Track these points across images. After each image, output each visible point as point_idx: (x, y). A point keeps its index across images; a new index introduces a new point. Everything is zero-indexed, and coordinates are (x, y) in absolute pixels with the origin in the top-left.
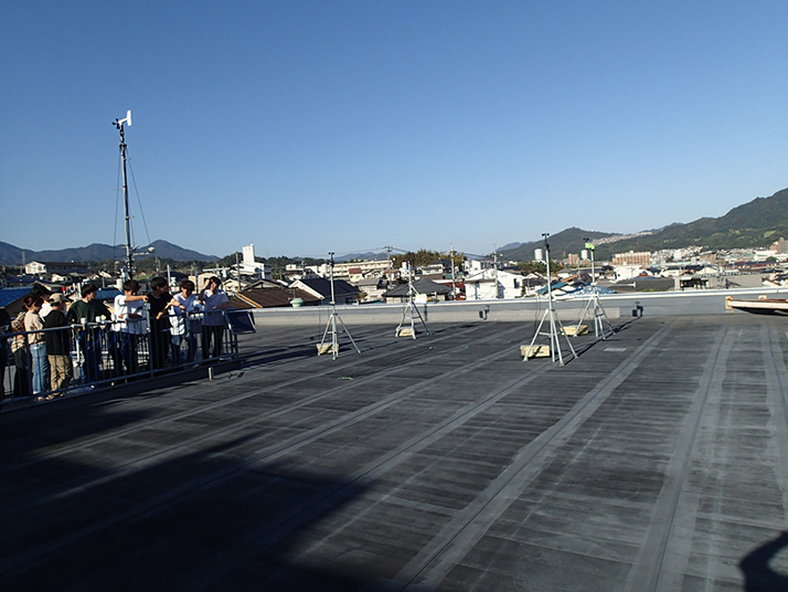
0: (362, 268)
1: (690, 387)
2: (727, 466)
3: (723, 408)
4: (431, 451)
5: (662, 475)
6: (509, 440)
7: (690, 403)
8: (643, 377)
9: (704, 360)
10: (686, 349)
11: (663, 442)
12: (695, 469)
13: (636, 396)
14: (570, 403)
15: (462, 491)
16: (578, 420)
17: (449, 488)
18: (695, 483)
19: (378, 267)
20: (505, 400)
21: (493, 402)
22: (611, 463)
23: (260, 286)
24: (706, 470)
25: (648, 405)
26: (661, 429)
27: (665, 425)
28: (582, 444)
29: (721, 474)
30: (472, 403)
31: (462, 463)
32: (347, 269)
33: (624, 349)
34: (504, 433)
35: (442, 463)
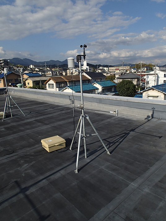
0: (120, 68)
19: (125, 68)
32: (115, 69)
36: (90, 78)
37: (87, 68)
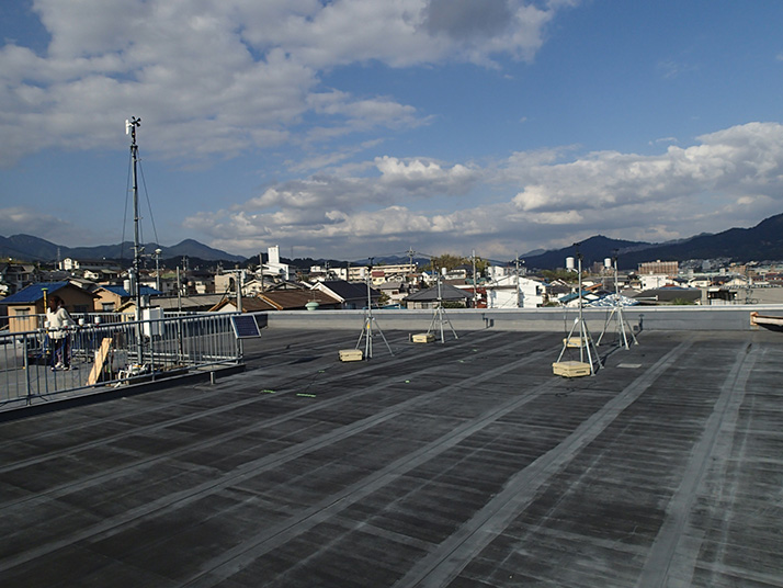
0: (385, 271)
1: (703, 411)
2: (736, 505)
3: (737, 437)
4: (418, 473)
5: (663, 513)
6: (503, 464)
7: (702, 430)
8: (654, 398)
9: (722, 380)
10: (704, 368)
11: (668, 474)
12: (699, 507)
13: (644, 419)
14: (573, 424)
15: (443, 521)
16: (579, 443)
17: (430, 517)
18: (697, 524)
19: (401, 271)
20: (506, 419)
21: (492, 420)
22: (608, 496)
23: (283, 287)
24: (712, 509)
25: (656, 430)
26: (667, 458)
27: (672, 454)
28: (580, 472)
29: (729, 515)
30: (471, 420)
31: (448, 489)
33: (639, 366)
34: (498, 455)
35: (428, 487)
36: (339, 298)
37: (281, 270)
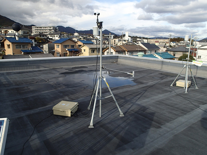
0: (159, 41)
19: (164, 41)
23: (128, 44)
32: (154, 41)
